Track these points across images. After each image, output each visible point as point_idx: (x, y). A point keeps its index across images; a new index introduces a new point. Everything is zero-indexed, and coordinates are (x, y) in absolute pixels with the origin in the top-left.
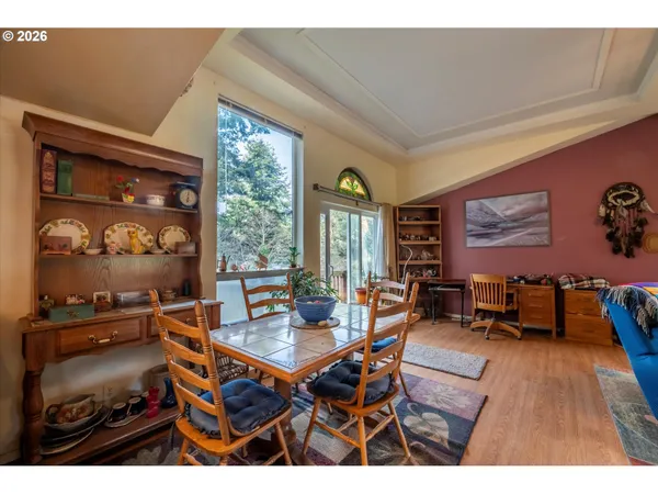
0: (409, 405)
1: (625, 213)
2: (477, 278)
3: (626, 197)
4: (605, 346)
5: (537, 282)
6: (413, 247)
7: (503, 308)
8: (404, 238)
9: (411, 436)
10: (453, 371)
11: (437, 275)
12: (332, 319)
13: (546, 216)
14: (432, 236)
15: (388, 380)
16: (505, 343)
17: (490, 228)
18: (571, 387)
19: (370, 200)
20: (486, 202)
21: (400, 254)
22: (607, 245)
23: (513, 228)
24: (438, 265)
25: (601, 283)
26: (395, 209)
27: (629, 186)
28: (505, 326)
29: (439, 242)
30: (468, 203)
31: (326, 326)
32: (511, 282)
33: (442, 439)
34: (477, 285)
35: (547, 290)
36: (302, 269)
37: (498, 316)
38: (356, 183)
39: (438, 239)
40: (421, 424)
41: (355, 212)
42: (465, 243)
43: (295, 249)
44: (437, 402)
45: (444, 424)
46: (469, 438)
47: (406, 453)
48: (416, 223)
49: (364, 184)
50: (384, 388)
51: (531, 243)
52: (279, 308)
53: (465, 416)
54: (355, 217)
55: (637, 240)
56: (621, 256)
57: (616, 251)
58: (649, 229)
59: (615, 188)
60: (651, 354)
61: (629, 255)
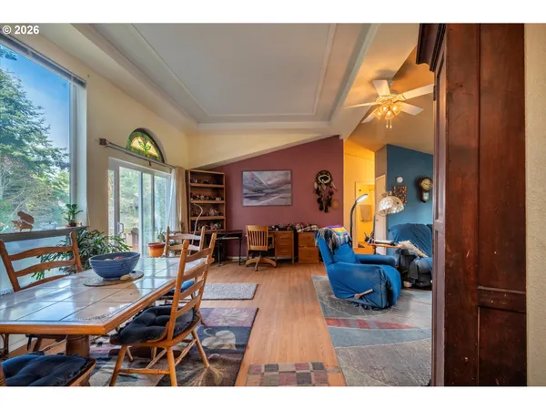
0: (205, 331)
1: (325, 187)
2: (250, 228)
3: (326, 179)
4: (316, 264)
5: (285, 229)
6: (203, 205)
7: (265, 248)
8: (195, 198)
9: (209, 352)
10: (236, 297)
11: (222, 228)
12: (134, 272)
13: (290, 186)
14: (218, 196)
15: (191, 313)
16: (267, 272)
17: (259, 192)
18: (302, 291)
19: (163, 161)
20: (256, 173)
21: (191, 210)
22: (318, 206)
23: (272, 193)
24: (223, 220)
25: (314, 227)
26: (187, 172)
27: (327, 172)
28: (268, 260)
29: (224, 202)
30: (245, 174)
31: (130, 280)
32: (271, 230)
33: (231, 345)
34: (250, 233)
35: (289, 234)
36: (85, 228)
37: (264, 254)
38: (149, 144)
39: (222, 199)
40: (215, 341)
41: (147, 172)
42: (242, 203)
43: (75, 206)
44: (226, 321)
45: (232, 335)
46: (248, 339)
47: (205, 364)
48: (205, 185)
49: (156, 146)
50: (190, 319)
51: (283, 204)
52: (54, 272)
53: (245, 325)
54: (147, 177)
55: (329, 203)
56: (323, 212)
57: (321, 209)
58: (334, 197)
59: (321, 173)
60: (333, 262)
61: (326, 211)
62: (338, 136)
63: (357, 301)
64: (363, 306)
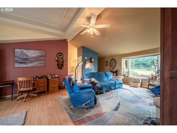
1: (61, 59)
2: (20, 79)
3: (61, 56)
4: (57, 91)
5: (42, 78)
7: (31, 89)
13: (44, 58)
17: (25, 60)
18: (55, 108)
20: (24, 51)
22: (57, 67)
23: (34, 61)
25: (56, 76)
27: (61, 53)
28: (33, 94)
34: (20, 82)
35: (44, 80)
51: (40, 66)
55: (62, 65)
56: (60, 69)
57: (59, 68)
58: (64, 63)
59: (59, 53)
60: (73, 92)
61: (61, 69)
62: (66, 40)
63: (84, 107)
64: (86, 108)
